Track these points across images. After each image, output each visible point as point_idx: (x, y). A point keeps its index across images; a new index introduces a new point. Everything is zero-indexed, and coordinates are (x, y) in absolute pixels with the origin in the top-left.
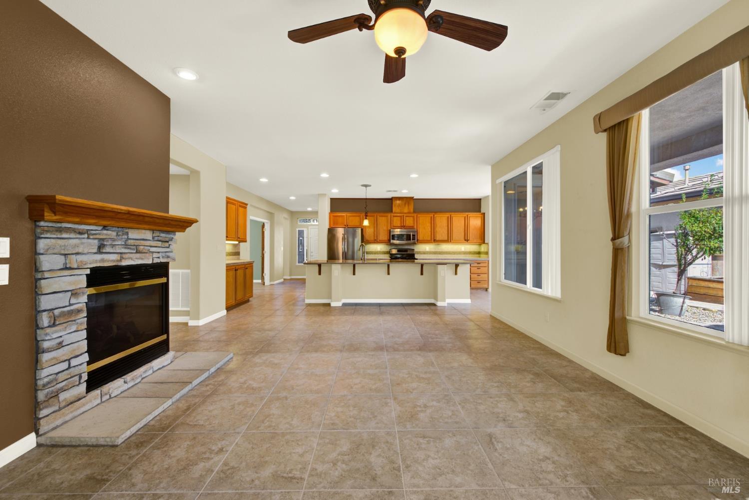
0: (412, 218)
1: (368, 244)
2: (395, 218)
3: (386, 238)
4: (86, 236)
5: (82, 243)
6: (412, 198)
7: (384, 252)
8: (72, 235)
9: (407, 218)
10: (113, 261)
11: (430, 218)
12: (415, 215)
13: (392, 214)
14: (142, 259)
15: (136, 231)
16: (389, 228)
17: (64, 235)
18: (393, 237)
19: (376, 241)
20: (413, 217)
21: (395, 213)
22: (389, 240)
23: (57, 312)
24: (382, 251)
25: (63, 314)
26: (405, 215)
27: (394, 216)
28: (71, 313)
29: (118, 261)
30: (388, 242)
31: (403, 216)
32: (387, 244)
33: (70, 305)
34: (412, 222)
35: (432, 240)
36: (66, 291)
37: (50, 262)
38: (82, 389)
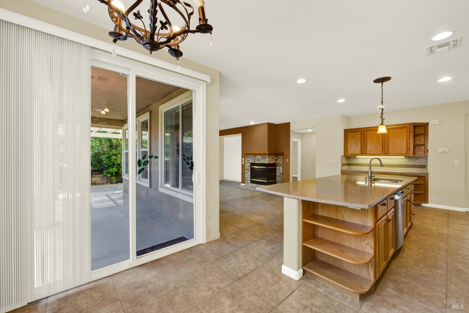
28: (248, 169)
36: (248, 165)
37: (246, 161)
38: (249, 182)
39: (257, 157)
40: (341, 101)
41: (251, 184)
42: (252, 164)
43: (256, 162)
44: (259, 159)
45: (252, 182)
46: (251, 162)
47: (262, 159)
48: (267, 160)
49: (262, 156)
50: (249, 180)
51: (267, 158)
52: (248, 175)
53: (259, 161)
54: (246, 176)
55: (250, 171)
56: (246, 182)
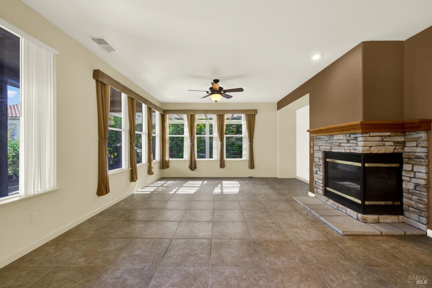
4: (321, 140)
5: (319, 142)
10: (328, 149)
14: (338, 149)
25: (317, 164)
29: (330, 149)
33: (319, 162)
36: (319, 156)
37: (316, 148)
38: (321, 192)
39: (336, 137)
41: (325, 197)
42: (327, 155)
43: (333, 151)
44: (340, 141)
45: (327, 193)
46: (323, 148)
47: (345, 141)
48: (361, 144)
49: (348, 135)
50: (321, 188)
51: (360, 139)
52: (319, 176)
53: (340, 146)
54: (316, 180)
55: (322, 168)
56: (315, 191)
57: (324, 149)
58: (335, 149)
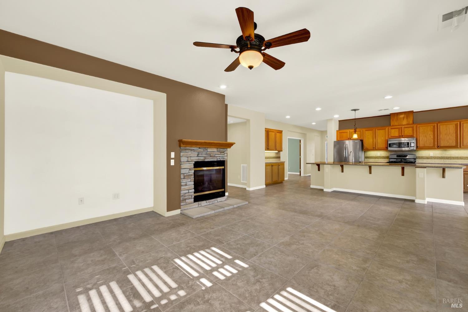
0: (411, 129)
1: (367, 151)
2: (393, 131)
3: (384, 146)
4: (193, 151)
5: (192, 153)
6: (412, 112)
7: (384, 157)
8: (189, 151)
9: (406, 129)
10: (202, 159)
11: (432, 127)
12: (415, 126)
13: (390, 128)
14: (213, 159)
15: (210, 149)
16: (387, 138)
17: (187, 151)
18: (390, 145)
19: (374, 149)
20: (413, 127)
21: (393, 126)
22: (387, 148)
23: (185, 174)
24: (381, 156)
25: (187, 175)
26: (403, 127)
27: (391, 129)
28: (189, 175)
29: (204, 159)
30: (386, 149)
31: (402, 127)
32: (386, 151)
33: (189, 173)
34: (411, 132)
35: (435, 147)
36: (188, 168)
37: (183, 159)
38: (192, 200)
39: (209, 150)
40: (318, 109)
41: (197, 203)
42: (198, 164)
43: (206, 160)
44: (214, 153)
47: (218, 153)
49: (219, 149)
51: (226, 152)
52: (188, 187)
53: (215, 156)
54: (183, 192)
55: (192, 178)
57: (196, 159)
58: (208, 159)
